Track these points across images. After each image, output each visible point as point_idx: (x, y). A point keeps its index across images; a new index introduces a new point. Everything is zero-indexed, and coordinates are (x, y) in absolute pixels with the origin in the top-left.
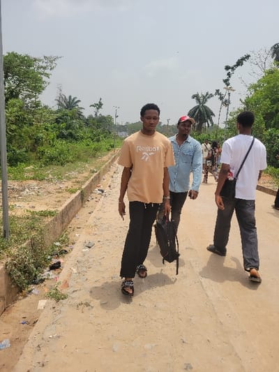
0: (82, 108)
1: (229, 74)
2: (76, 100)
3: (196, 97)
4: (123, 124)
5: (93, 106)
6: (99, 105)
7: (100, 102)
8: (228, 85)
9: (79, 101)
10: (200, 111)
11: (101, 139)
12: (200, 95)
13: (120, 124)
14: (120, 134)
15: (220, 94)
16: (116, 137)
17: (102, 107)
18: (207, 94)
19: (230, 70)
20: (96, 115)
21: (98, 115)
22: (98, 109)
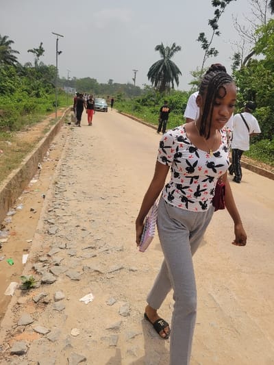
0: (15, 52)
1: (217, 13)
2: (7, 40)
3: (160, 48)
4: (70, 79)
5: (32, 51)
6: (40, 52)
7: (40, 47)
8: (215, 27)
9: (11, 42)
10: (164, 66)
11: (41, 93)
12: (165, 47)
13: (67, 79)
14: (66, 89)
15: (205, 41)
16: (61, 92)
17: (44, 53)
18: (174, 45)
19: (219, 7)
20: (36, 63)
21: (38, 63)
22: (38, 56)
